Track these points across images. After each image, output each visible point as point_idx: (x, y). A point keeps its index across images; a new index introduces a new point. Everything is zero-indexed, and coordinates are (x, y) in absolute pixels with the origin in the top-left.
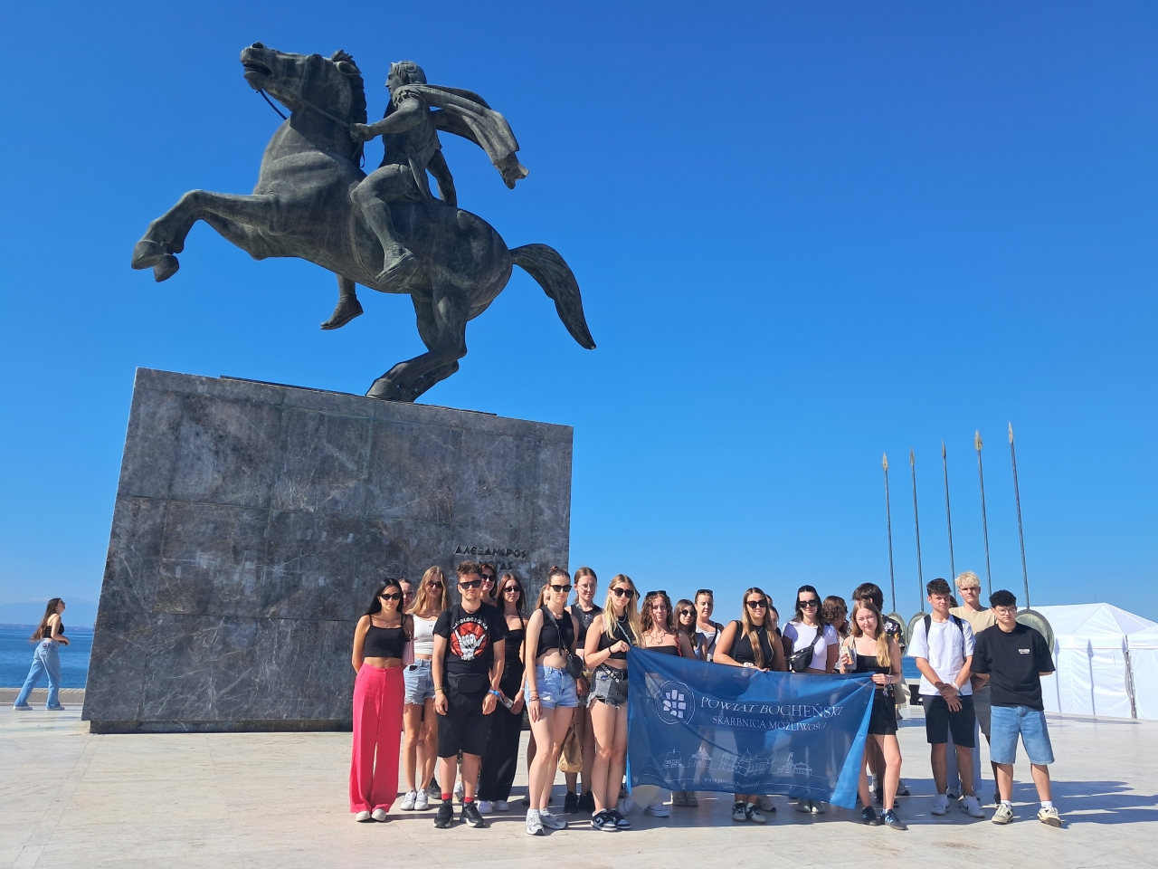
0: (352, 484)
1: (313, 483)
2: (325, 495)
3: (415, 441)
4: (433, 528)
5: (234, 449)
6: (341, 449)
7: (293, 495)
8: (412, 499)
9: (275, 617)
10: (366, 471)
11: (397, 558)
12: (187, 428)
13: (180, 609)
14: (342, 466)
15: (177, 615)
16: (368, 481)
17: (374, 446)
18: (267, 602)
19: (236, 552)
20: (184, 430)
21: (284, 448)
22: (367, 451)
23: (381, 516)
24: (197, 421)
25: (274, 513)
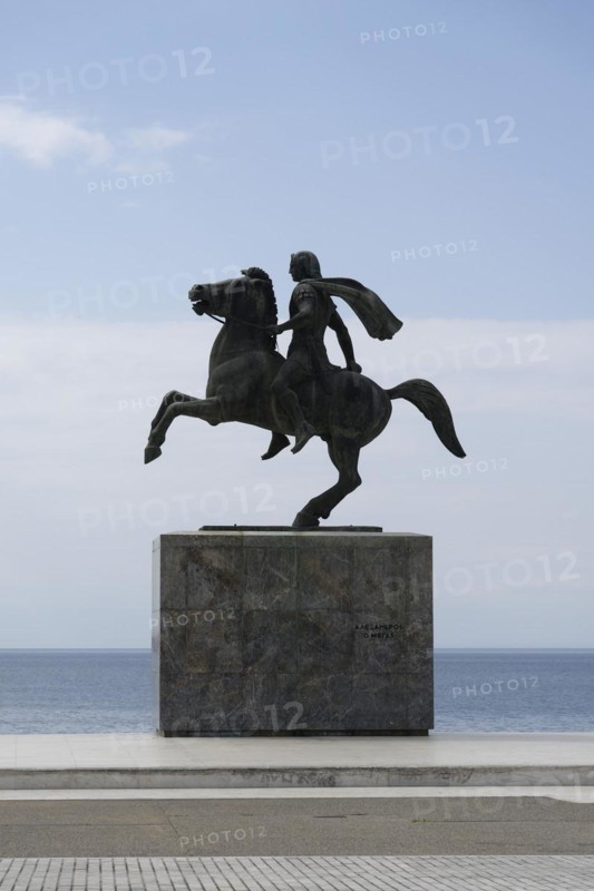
0: (287, 591)
1: (265, 593)
2: (272, 599)
3: (323, 560)
4: (340, 615)
5: (219, 577)
6: (279, 569)
7: (254, 601)
8: (325, 597)
9: (252, 672)
10: (295, 582)
11: (319, 634)
12: (191, 567)
13: (200, 671)
14: (281, 580)
15: (200, 674)
16: (297, 588)
17: (299, 566)
18: (246, 664)
19: (226, 637)
20: (189, 569)
21: (246, 573)
22: (294, 568)
23: (307, 609)
24: (196, 562)
25: (244, 612)
